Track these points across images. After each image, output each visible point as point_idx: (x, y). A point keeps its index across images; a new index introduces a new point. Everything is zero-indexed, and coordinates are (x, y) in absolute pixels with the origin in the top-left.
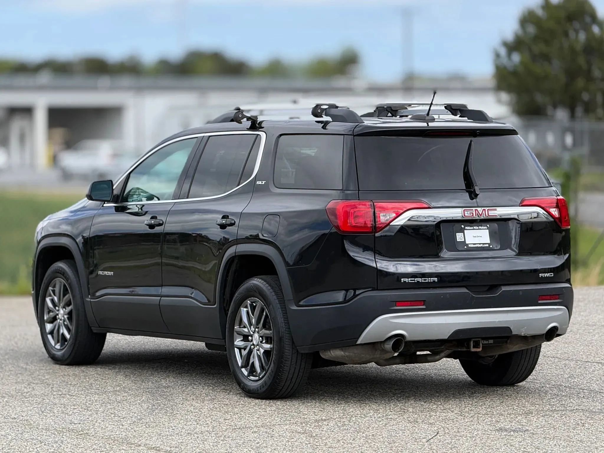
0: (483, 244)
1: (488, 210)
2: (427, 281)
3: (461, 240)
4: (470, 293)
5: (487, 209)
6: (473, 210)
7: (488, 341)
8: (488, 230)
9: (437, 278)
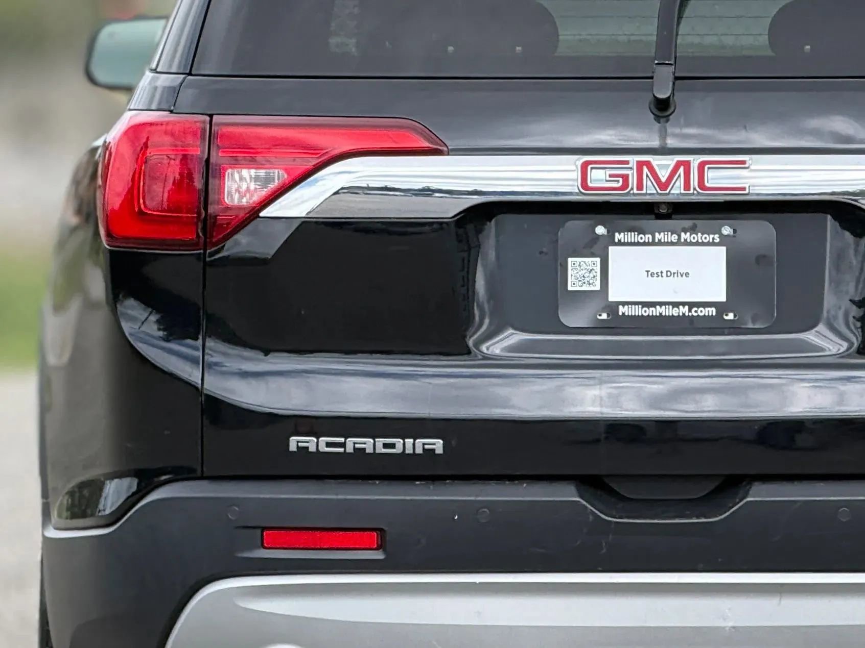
0: (691, 305)
1: (702, 166)
2: (397, 450)
3: (585, 288)
4: (586, 507)
5: (695, 160)
6: (627, 162)
8: (724, 248)
9: (441, 442)
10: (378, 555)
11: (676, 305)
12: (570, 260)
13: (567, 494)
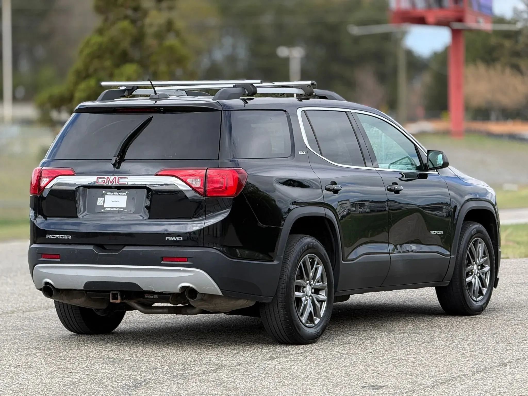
0: (119, 208)
1: (119, 178)
2: (63, 238)
3: (100, 204)
4: (94, 251)
6: (105, 177)
7: (153, 296)
8: (126, 196)
9: (70, 236)
10: (59, 260)
11: (116, 208)
12: (98, 198)
13: (91, 247)
